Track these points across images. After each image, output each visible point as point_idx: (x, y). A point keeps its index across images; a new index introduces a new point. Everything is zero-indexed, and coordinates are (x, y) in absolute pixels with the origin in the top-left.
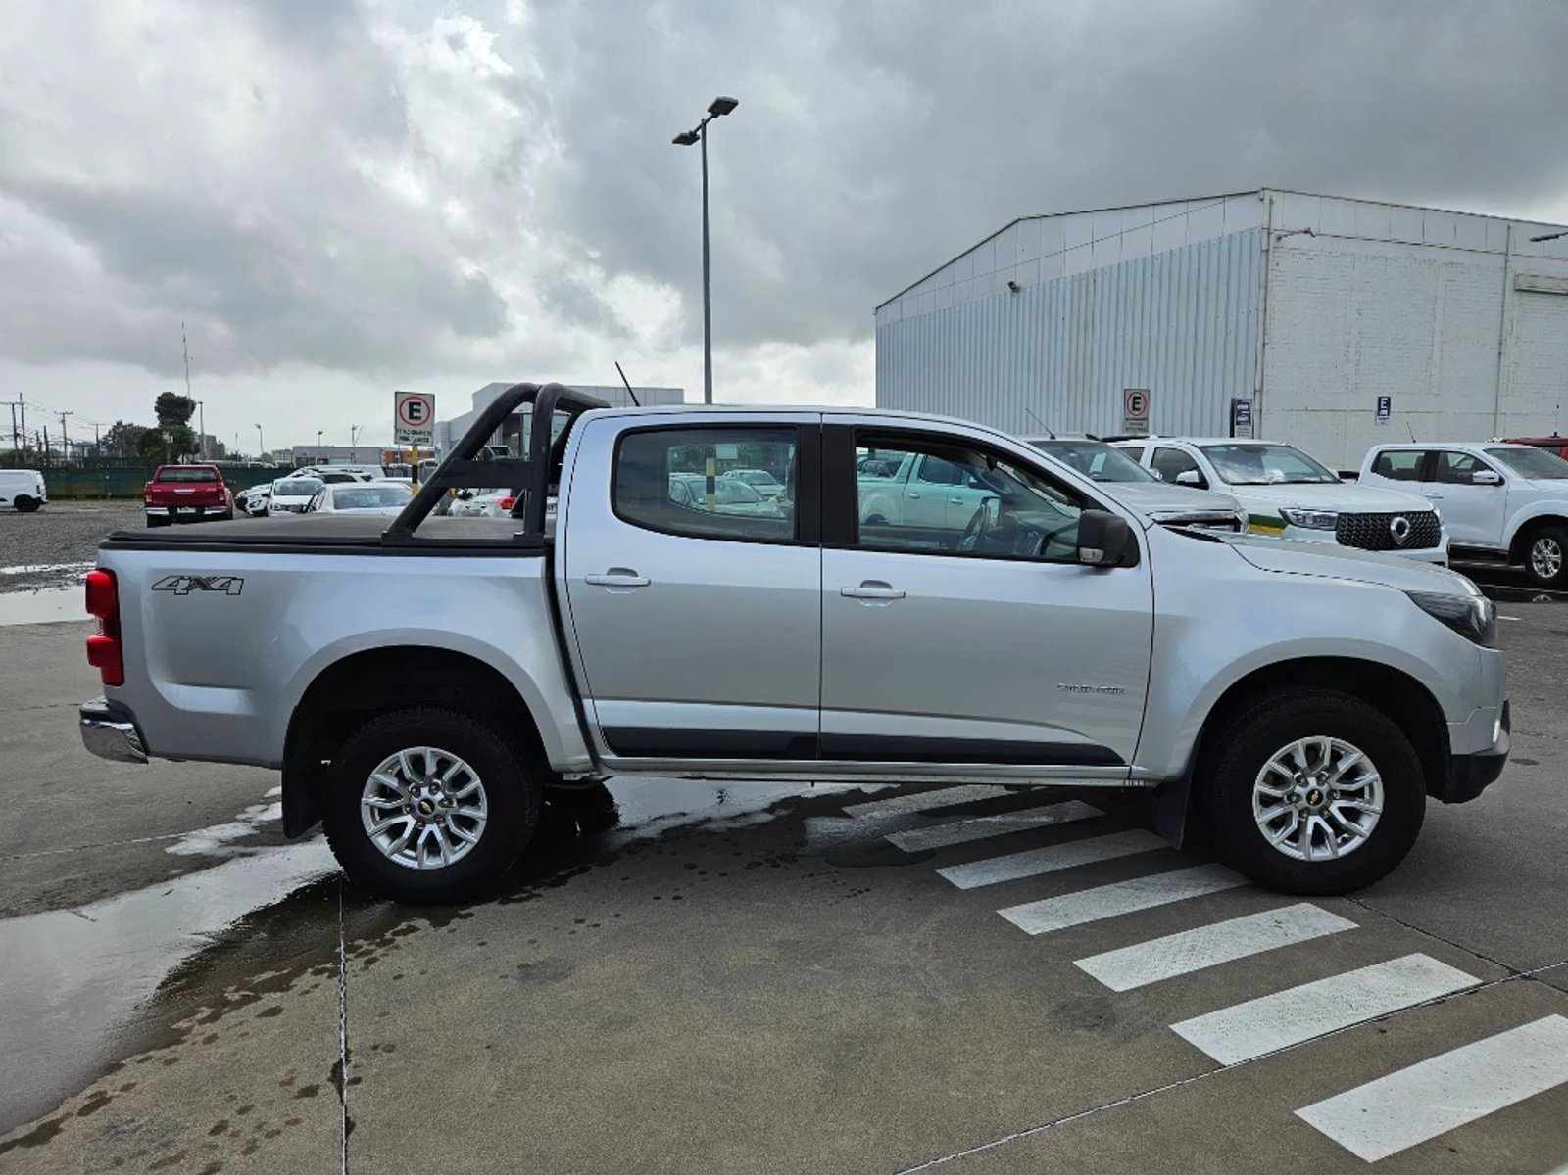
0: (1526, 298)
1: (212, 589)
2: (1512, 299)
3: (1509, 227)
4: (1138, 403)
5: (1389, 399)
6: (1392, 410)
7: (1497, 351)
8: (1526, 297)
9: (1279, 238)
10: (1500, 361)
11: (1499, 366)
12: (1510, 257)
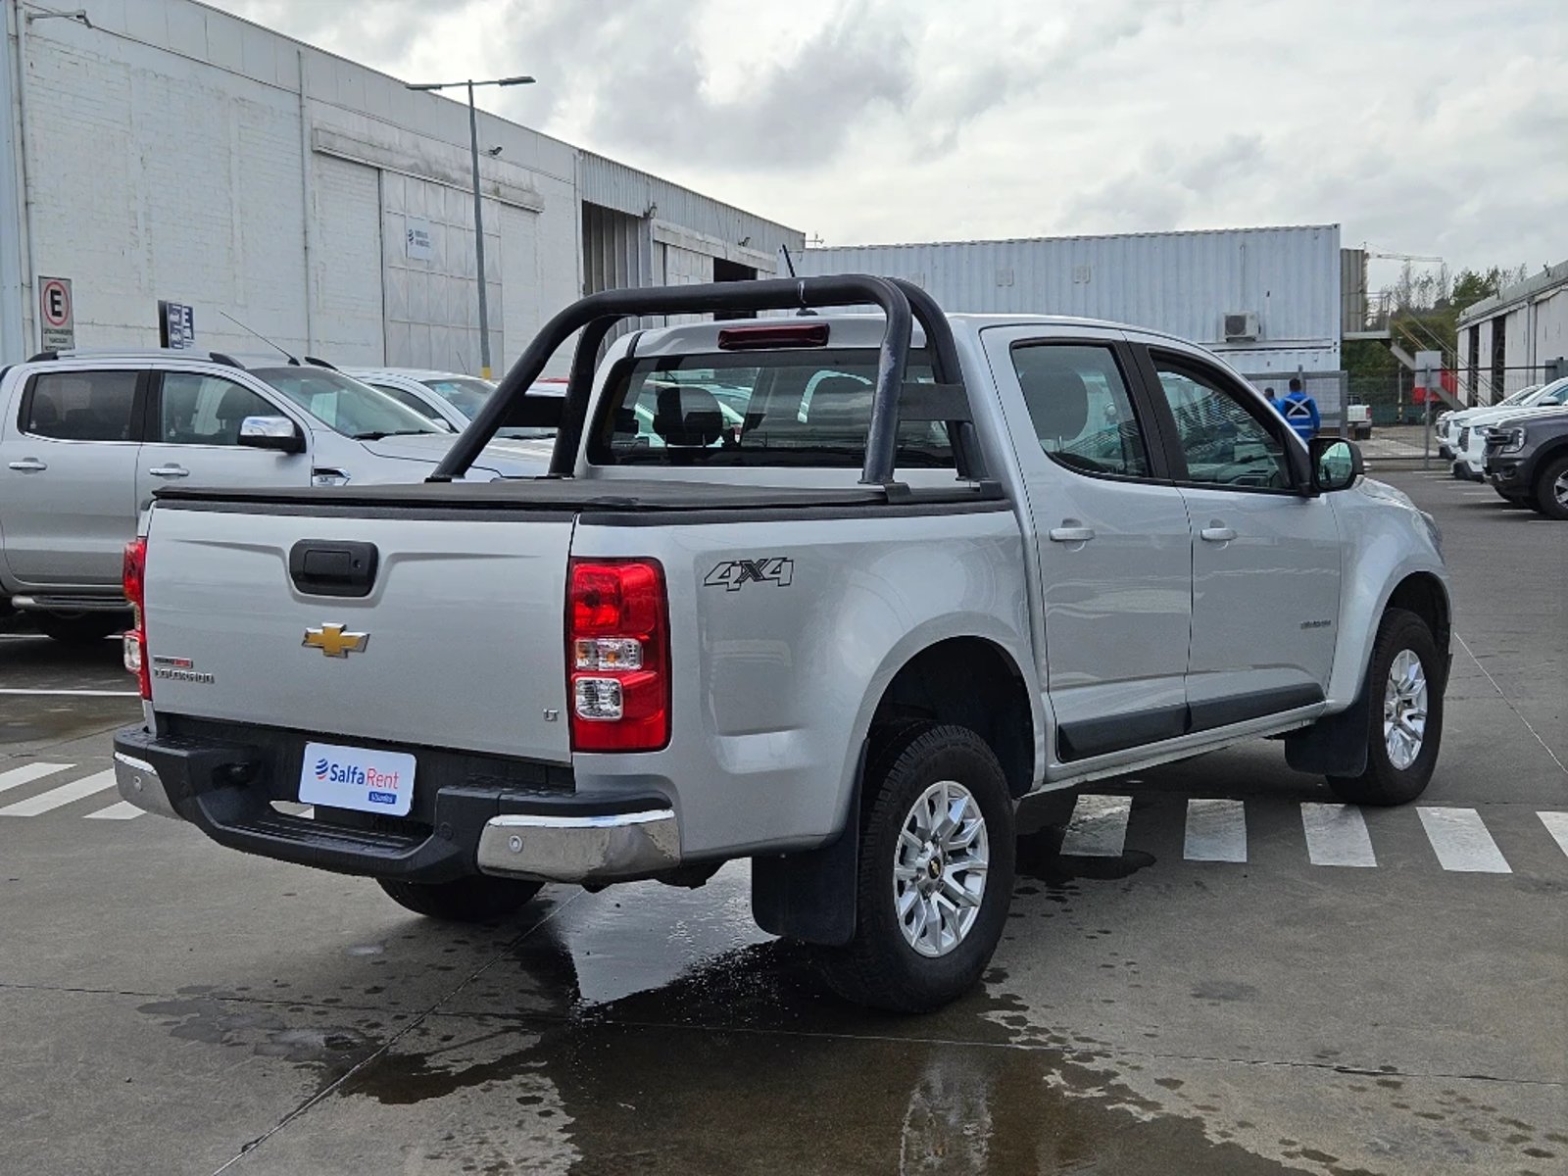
0: (326, 165)
1: (764, 579)
2: (313, 164)
3: (299, 53)
4: (58, 303)
5: (191, 309)
6: (195, 328)
7: (301, 244)
8: (326, 163)
9: (30, 19)
10: (306, 259)
11: (306, 266)
12: (305, 101)
